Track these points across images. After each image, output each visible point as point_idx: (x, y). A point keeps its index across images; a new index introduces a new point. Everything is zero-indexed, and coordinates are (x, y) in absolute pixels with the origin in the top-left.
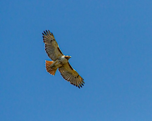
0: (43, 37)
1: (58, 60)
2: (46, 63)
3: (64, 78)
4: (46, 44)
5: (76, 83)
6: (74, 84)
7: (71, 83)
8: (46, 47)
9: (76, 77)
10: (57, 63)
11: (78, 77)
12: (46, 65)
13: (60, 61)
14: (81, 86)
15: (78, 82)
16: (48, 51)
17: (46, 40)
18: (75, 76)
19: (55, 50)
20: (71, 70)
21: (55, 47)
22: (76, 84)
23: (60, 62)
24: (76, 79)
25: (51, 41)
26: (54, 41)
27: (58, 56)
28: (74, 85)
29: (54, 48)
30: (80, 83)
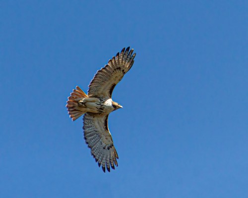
0: (118, 54)
1: (99, 101)
2: (75, 90)
3: (85, 138)
4: (107, 66)
5: (100, 157)
6: (97, 158)
7: (93, 154)
8: (103, 69)
9: (106, 148)
10: (94, 104)
11: (109, 149)
12: (72, 94)
13: (102, 104)
14: (109, 170)
15: (107, 158)
16: (98, 76)
17: (115, 61)
18: (104, 145)
19: (107, 83)
20: (104, 130)
21: (112, 79)
22: (100, 160)
23: (100, 106)
24: (105, 151)
25: (117, 68)
26: (122, 72)
27: (102, 94)
28: (97, 160)
29: (110, 79)
30: (108, 162)
